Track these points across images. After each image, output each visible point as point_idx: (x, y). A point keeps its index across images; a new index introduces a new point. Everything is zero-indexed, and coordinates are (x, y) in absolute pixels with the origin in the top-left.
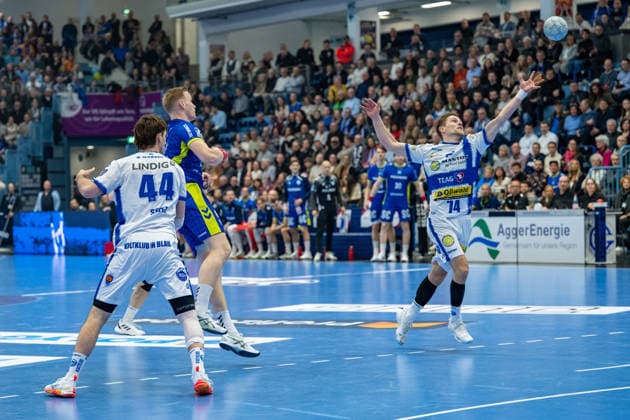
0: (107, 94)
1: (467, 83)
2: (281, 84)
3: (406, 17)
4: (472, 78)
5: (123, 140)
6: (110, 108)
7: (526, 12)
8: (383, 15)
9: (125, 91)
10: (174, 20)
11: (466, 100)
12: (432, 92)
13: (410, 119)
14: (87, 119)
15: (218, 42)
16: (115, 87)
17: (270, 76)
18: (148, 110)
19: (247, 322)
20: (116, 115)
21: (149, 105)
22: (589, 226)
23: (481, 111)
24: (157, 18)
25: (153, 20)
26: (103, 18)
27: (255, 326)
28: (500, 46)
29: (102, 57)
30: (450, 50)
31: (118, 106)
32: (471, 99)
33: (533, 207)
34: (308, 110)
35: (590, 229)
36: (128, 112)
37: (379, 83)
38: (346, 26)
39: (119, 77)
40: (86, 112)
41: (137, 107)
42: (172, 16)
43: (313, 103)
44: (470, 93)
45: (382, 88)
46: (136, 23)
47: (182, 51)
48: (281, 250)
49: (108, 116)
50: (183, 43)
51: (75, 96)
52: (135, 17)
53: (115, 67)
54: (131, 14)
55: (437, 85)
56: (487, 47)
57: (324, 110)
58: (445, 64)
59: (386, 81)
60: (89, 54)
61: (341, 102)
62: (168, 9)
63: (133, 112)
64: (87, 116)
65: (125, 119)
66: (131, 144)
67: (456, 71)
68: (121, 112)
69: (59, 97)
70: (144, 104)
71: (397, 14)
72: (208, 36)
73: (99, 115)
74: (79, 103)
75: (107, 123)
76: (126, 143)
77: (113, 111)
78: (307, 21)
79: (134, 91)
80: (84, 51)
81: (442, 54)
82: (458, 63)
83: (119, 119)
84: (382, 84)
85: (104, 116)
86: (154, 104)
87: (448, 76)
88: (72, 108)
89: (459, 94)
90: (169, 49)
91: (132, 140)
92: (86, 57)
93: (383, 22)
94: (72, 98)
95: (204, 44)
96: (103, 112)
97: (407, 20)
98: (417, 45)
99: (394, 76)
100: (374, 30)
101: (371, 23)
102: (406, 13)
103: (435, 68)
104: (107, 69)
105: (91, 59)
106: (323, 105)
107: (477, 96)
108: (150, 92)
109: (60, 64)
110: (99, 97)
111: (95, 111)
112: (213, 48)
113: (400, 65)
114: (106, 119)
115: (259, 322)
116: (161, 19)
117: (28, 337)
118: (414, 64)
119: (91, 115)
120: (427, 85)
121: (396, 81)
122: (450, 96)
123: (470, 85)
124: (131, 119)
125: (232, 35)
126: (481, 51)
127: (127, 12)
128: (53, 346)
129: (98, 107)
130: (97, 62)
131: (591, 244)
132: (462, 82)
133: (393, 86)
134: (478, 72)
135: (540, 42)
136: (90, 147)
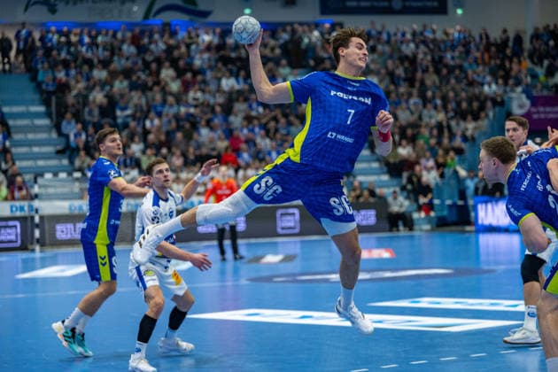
0: (551, 94)
14: (535, 116)
26: (548, 26)
29: (546, 63)
40: (534, 110)
49: (553, 113)
51: (524, 97)
60: (536, 60)
64: (535, 113)
69: (510, 98)
73: (545, 112)
74: (527, 103)
80: (531, 57)
85: (549, 112)
88: (521, 106)
92: (533, 61)
94: (521, 99)
96: (548, 109)
104: (550, 72)
105: (536, 65)
109: (511, 69)
110: (545, 97)
111: (541, 109)
114: (551, 116)
117: (492, 304)
119: (538, 112)
128: (512, 312)
129: (544, 105)
130: (542, 66)
136: (538, 140)
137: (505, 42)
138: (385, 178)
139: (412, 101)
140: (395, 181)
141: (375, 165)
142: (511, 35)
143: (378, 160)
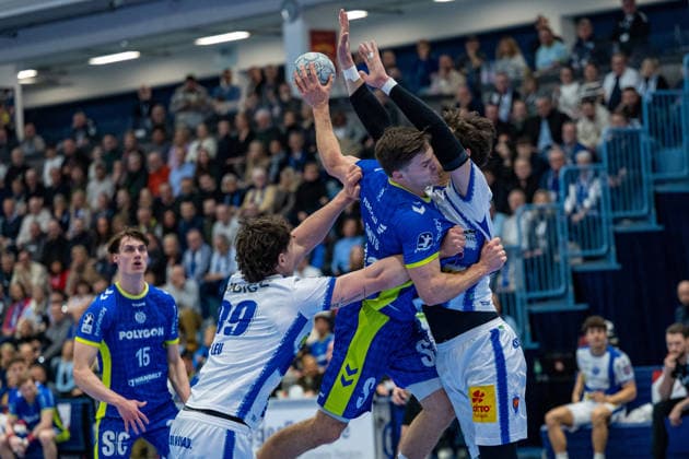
1: (171, 189)
3: (63, 79)
4: (178, 180)
7: (270, 67)
8: (27, 76)
11: (169, 217)
12: (111, 206)
13: (78, 252)
22: (381, 420)
23: (193, 236)
28: (223, 127)
30: (140, 133)
32: (178, 216)
33: (287, 393)
35: (383, 426)
37: (22, 193)
44: (175, 205)
45: (27, 201)
55: (122, 195)
56: (201, 128)
58: (133, 159)
59: (32, 189)
67: (152, 170)
71: (49, 74)
81: (128, 140)
82: (153, 157)
84: (27, 195)
87: (138, 179)
89: (158, 208)
93: (26, 88)
97: (69, 85)
98: (85, 127)
99: (48, 181)
100: (11, 102)
101: (7, 91)
102: (64, 73)
103: (117, 165)
107: (187, 209)
113: (57, 162)
118: (81, 159)
120: (105, 195)
121: (50, 188)
122: (142, 213)
123: (177, 191)
126: (192, 134)
131: (385, 450)
132: (163, 188)
133: (46, 196)
134: (189, 171)
135: (289, 118)
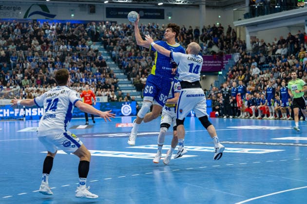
0: (210, 55)
2: (279, 51)
5: (217, 73)
6: (212, 61)
9: (217, 54)
10: (237, 27)
15: (254, 35)
16: (214, 52)
17: (274, 49)
18: (226, 62)
19: (267, 144)
20: (214, 63)
21: (227, 60)
24: (229, 26)
25: (228, 27)
26: (209, 26)
27: (270, 145)
29: (208, 41)
31: (215, 60)
34: (290, 61)
36: (218, 62)
38: (304, 29)
39: (215, 49)
41: (222, 60)
42: (235, 25)
43: (291, 58)
46: (222, 28)
47: (239, 39)
48: (281, 116)
49: (211, 63)
50: (240, 36)
52: (222, 26)
53: (213, 45)
54: (220, 25)
57: (296, 61)
60: (203, 40)
61: (303, 58)
62: (234, 23)
63: (220, 62)
65: (217, 65)
66: (220, 75)
68: (216, 62)
70: (225, 59)
72: (250, 33)
73: (207, 63)
75: (210, 66)
76: (218, 74)
77: (213, 62)
78: (289, 27)
79: (221, 54)
83: (215, 65)
85: (209, 63)
86: (229, 59)
90: (235, 38)
91: (220, 73)
92: (203, 41)
95: (248, 36)
96: (209, 62)
104: (210, 46)
105: (204, 42)
106: (295, 59)
108: (227, 55)
110: (208, 57)
112: (251, 38)
114: (210, 65)
115: (272, 144)
116: (231, 26)
124: (220, 65)
125: (259, 32)
127: (218, 24)
129: (207, 60)
130: (206, 43)
136: (204, 76)
137: (190, 32)
138: (135, 91)
139: (148, 57)
140: (139, 93)
141: (130, 85)
142: (194, 29)
143: (131, 83)
